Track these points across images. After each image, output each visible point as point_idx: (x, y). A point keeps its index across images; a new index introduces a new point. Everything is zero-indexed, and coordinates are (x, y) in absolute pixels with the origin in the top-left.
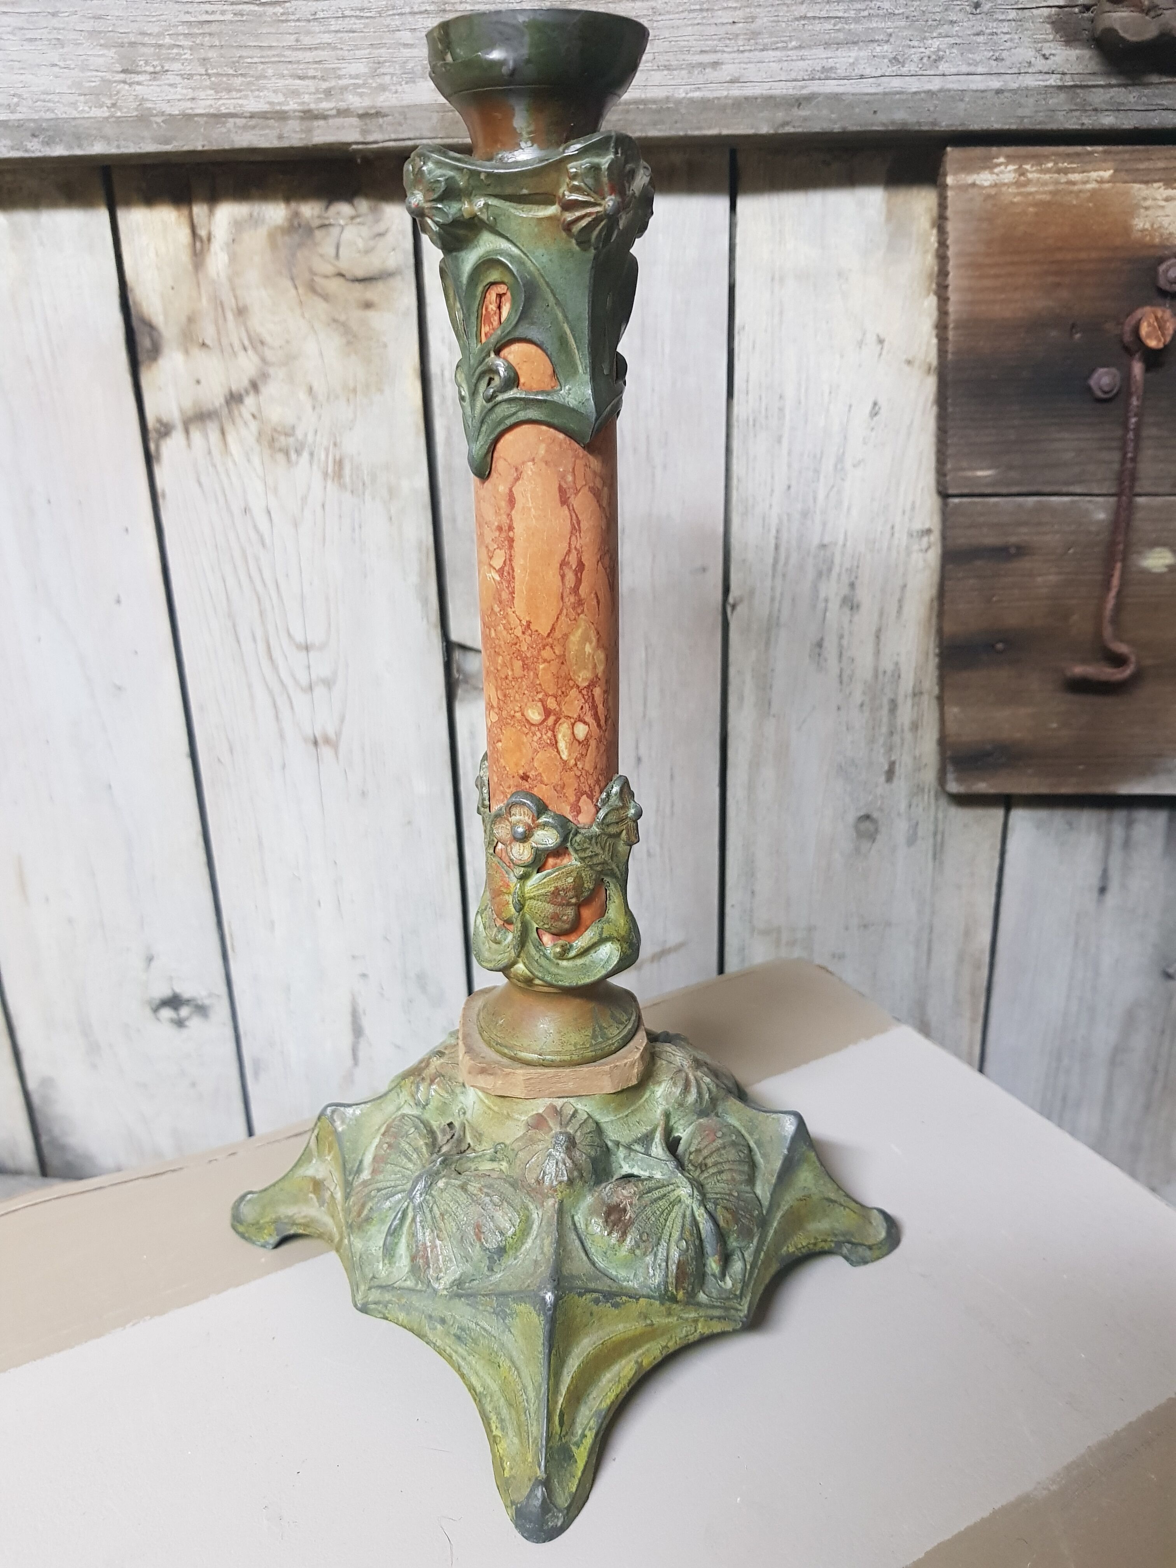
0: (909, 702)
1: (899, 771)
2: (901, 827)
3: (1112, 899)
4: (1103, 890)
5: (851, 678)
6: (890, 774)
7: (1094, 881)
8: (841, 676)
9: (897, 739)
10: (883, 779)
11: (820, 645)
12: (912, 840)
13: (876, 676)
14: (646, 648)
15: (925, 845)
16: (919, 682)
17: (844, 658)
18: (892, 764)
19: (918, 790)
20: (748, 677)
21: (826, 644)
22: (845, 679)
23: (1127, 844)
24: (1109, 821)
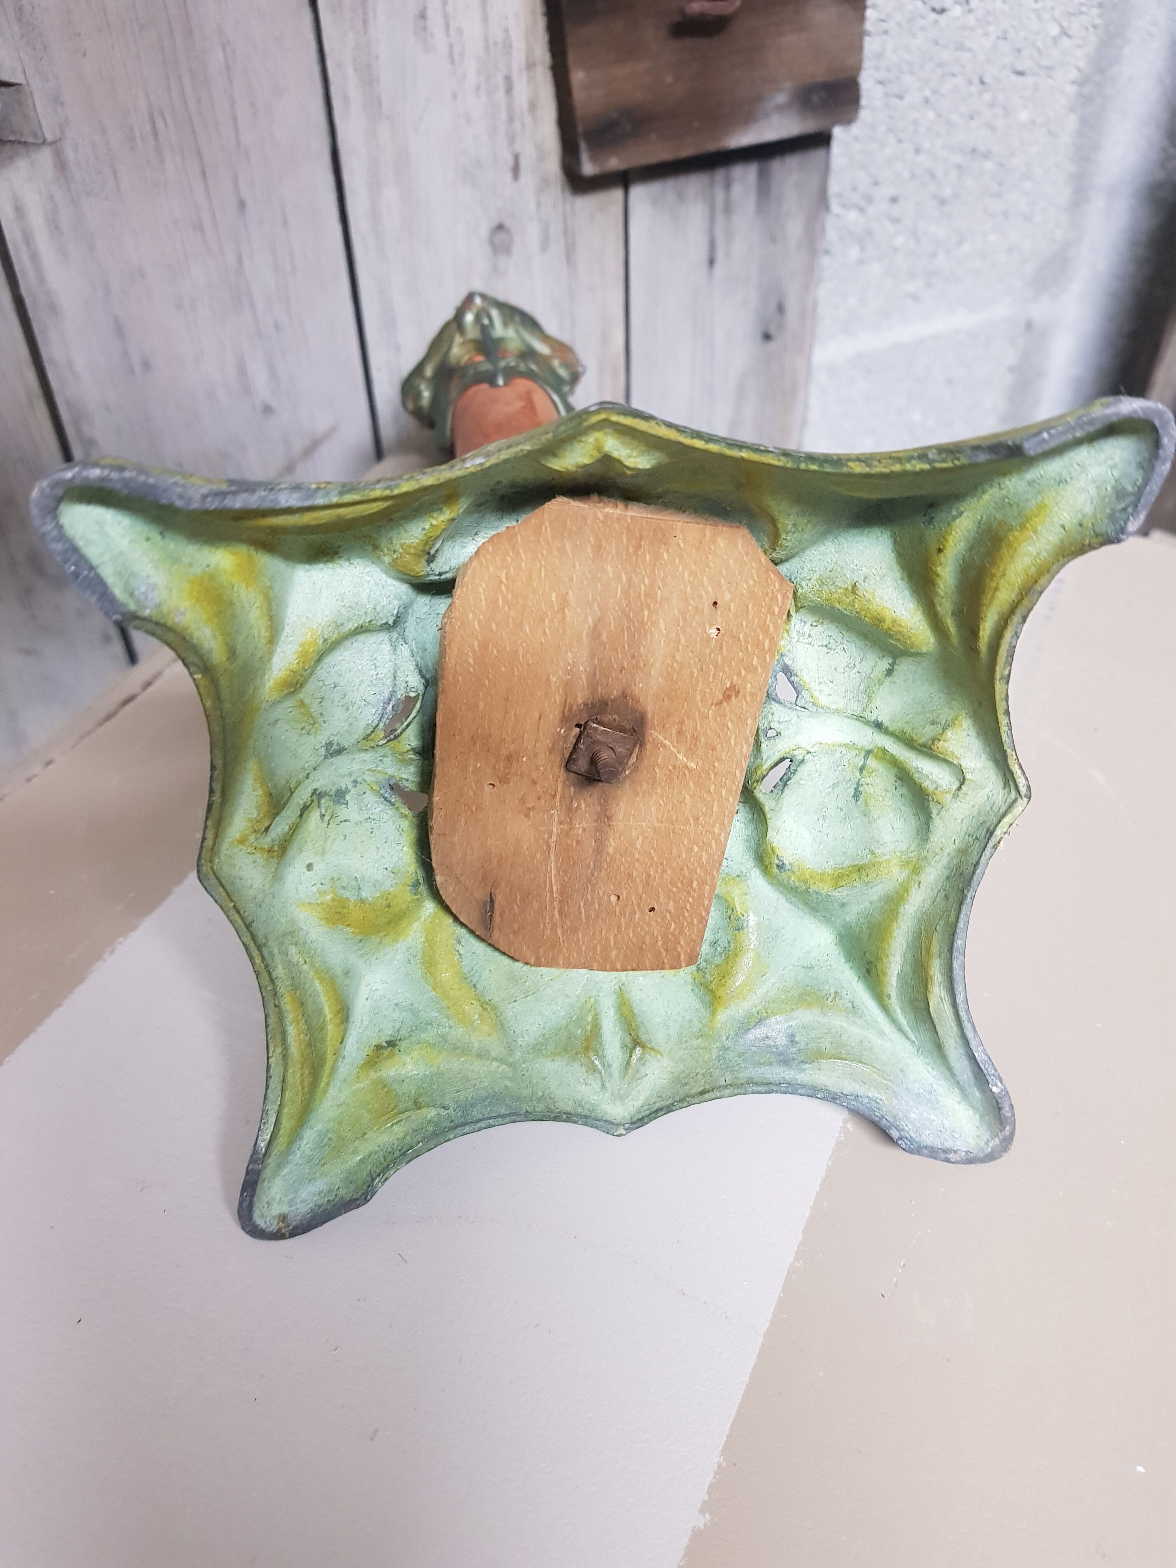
0: (524, 78)
1: (524, 164)
2: (533, 230)
3: (720, 268)
4: (711, 262)
5: (462, 54)
6: (516, 170)
7: (704, 255)
8: (451, 56)
9: (517, 125)
10: (509, 177)
11: (423, 16)
12: (545, 245)
13: (487, 48)
14: (224, 49)
15: (557, 247)
16: (530, 50)
17: (452, 30)
18: (517, 158)
19: (544, 183)
20: (350, 71)
21: (430, 13)
22: (456, 57)
23: (728, 209)
24: (712, 184)
